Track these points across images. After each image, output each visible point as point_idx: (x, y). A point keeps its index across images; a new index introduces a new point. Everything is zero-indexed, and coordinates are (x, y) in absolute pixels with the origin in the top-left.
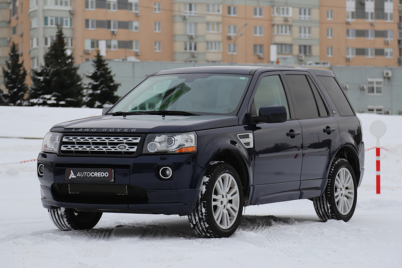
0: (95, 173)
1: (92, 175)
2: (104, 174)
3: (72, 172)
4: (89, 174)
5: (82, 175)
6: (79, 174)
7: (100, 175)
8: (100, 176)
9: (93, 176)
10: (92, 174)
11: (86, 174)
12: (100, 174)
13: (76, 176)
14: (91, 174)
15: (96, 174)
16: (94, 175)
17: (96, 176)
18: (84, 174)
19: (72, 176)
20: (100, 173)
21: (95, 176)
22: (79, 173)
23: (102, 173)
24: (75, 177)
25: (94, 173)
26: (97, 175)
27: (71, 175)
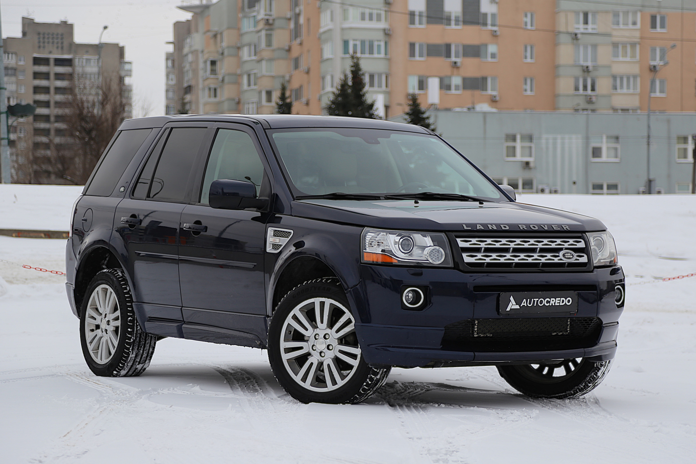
0: (552, 299)
1: (547, 303)
2: (566, 301)
3: (512, 298)
4: (541, 302)
5: (530, 304)
6: (524, 303)
7: (560, 303)
8: (558, 304)
9: (549, 304)
10: (547, 301)
11: (537, 301)
12: (559, 301)
13: (520, 306)
14: (545, 302)
15: (553, 301)
16: (549, 302)
17: (554, 305)
18: (534, 301)
19: (513, 305)
20: (559, 299)
21: (551, 305)
22: (525, 300)
23: (562, 299)
24: (517, 307)
25: (549, 300)
26: (555, 303)
27: (511, 304)
